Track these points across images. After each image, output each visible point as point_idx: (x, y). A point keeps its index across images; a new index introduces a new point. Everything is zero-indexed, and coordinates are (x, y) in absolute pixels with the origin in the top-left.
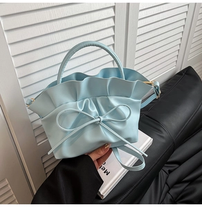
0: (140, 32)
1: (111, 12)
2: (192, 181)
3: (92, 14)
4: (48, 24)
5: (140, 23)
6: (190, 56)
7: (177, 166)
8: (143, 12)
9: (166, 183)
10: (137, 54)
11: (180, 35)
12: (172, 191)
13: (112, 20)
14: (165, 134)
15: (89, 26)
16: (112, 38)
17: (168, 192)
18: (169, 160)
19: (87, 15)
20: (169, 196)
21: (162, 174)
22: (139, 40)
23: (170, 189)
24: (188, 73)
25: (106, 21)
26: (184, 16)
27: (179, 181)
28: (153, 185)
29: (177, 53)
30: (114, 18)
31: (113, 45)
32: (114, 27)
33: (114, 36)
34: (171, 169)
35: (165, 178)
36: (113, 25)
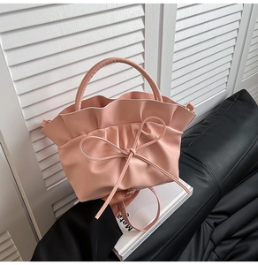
0: (177, 47)
1: (139, 24)
2: (245, 237)
4: (58, 41)
5: (178, 37)
6: (244, 76)
7: (225, 217)
8: (181, 22)
9: (210, 239)
10: (174, 76)
11: (231, 50)
12: (218, 250)
13: (141, 33)
14: (208, 178)
15: (111, 41)
16: (141, 56)
17: (213, 250)
18: (214, 210)
20: (214, 256)
21: (206, 228)
22: (176, 57)
23: (215, 246)
24: (242, 98)
25: (133, 34)
26: (236, 25)
27: (228, 237)
28: (193, 240)
29: (227, 73)
30: (143, 30)
31: (143, 64)
32: (143, 42)
33: (143, 54)
34: (217, 221)
35: (209, 232)
36: (143, 39)
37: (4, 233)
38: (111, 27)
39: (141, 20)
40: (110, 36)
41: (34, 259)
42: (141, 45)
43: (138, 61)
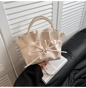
0: (63, 14)
1: (51, 6)
2: (85, 78)
3: (43, 7)
5: (64, 10)
7: (78, 71)
9: (73, 78)
10: (62, 24)
11: (81, 15)
12: (76, 82)
13: (51, 9)
14: (73, 58)
16: (51, 17)
17: (74, 82)
19: (41, 8)
20: (74, 84)
21: (72, 74)
22: (63, 17)
23: (75, 81)
24: (84, 31)
26: (83, 7)
27: (79, 78)
28: (67, 79)
29: (80, 23)
30: (52, 8)
31: (52, 20)
32: (52, 12)
33: (52, 16)
34: (76, 72)
35: (73, 76)
36: (52, 11)
37: (6, 75)
38: (42, 7)
39: (51, 5)
40: (41, 10)
41: (14, 86)
42: (51, 13)
43: (50, 18)
